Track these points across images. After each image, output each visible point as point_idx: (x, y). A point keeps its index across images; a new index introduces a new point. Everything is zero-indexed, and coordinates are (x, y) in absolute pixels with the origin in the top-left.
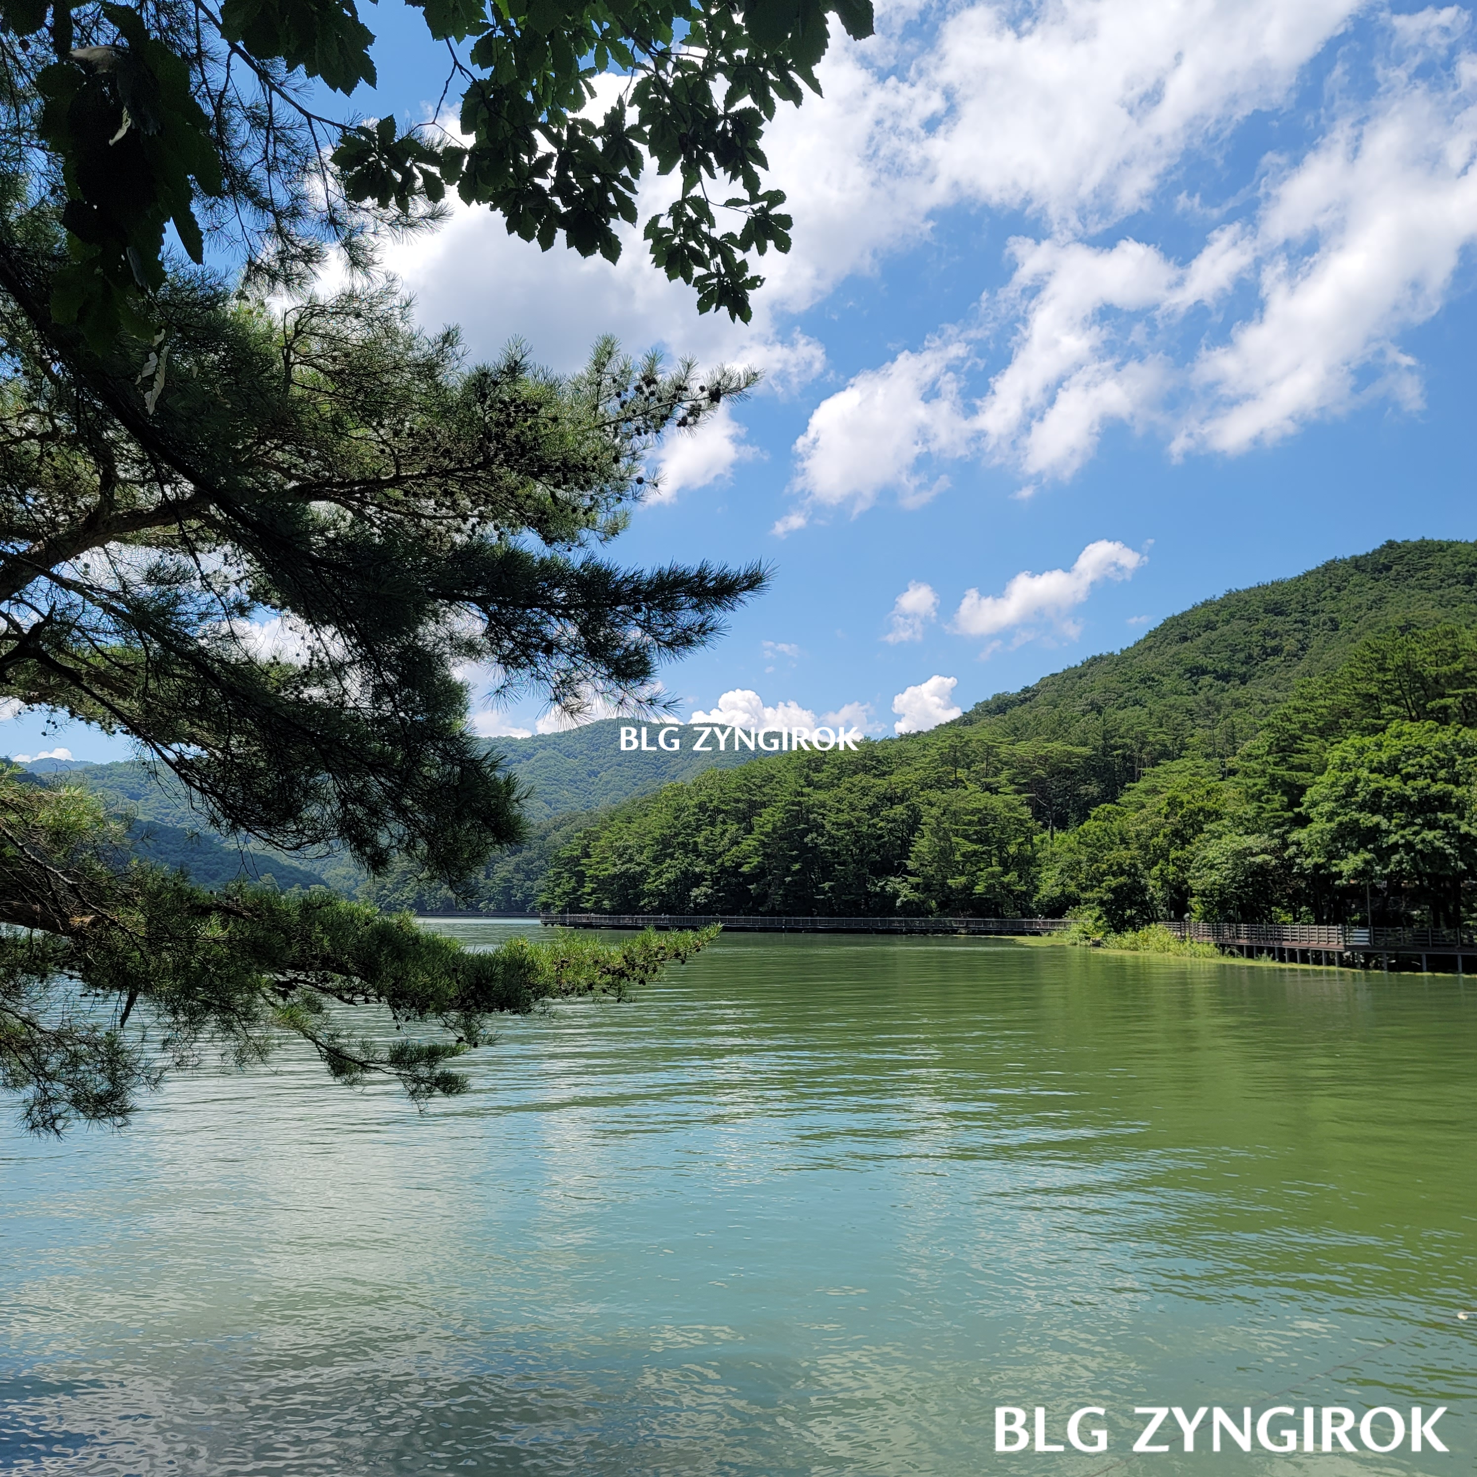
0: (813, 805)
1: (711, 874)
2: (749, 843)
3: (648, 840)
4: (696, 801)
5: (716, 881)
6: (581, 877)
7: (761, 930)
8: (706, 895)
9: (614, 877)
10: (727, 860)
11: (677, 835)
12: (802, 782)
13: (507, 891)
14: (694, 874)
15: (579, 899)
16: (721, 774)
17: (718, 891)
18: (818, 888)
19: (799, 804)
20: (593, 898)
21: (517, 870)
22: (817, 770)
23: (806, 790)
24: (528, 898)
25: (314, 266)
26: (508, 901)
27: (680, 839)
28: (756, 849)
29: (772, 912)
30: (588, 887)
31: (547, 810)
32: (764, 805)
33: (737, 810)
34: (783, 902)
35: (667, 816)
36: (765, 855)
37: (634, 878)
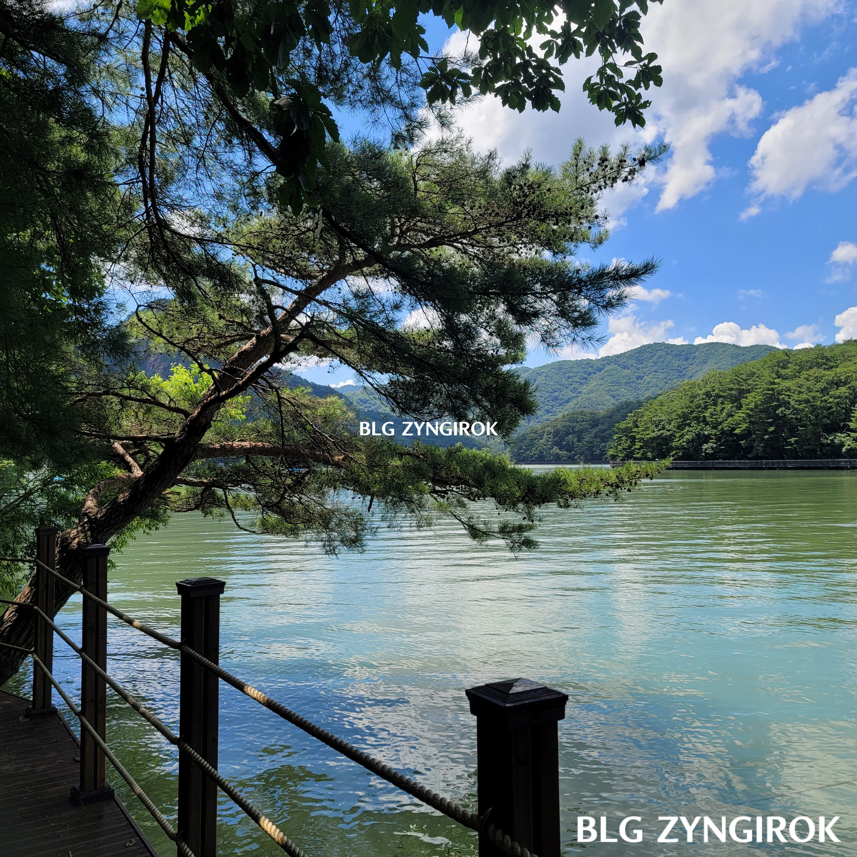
0: (782, 390)
1: (715, 435)
2: (740, 415)
3: (674, 416)
4: (704, 390)
5: (718, 439)
6: (633, 439)
7: (749, 469)
8: (712, 448)
9: (654, 438)
10: (725, 426)
11: (692, 412)
12: (774, 376)
13: (590, 449)
14: (704, 435)
15: (632, 452)
16: (720, 373)
17: (720, 445)
18: (787, 442)
19: (772, 389)
20: (641, 451)
21: (596, 436)
22: (784, 367)
23: (777, 381)
24: (603, 453)
25: (425, 130)
26: (592, 454)
27: (694, 415)
28: (744, 419)
29: (757, 457)
30: (638, 445)
31: (613, 401)
32: (749, 391)
33: (731, 395)
34: (763, 451)
35: (686, 401)
36: (750, 422)
37: (666, 439)
